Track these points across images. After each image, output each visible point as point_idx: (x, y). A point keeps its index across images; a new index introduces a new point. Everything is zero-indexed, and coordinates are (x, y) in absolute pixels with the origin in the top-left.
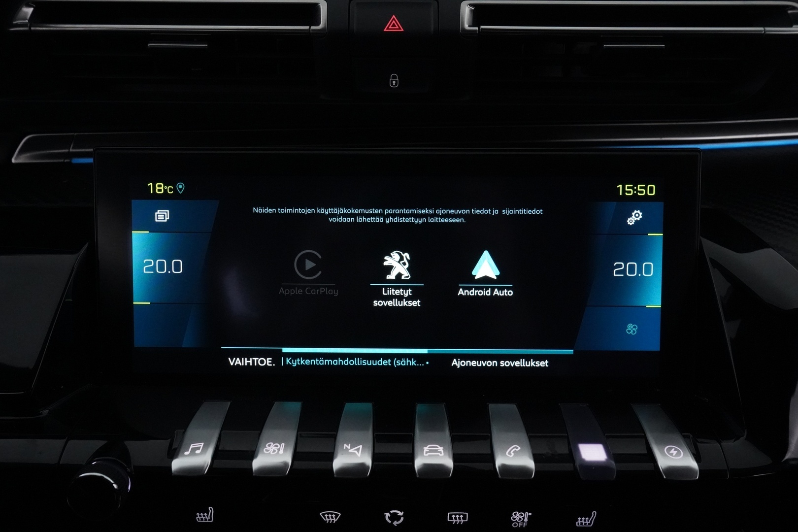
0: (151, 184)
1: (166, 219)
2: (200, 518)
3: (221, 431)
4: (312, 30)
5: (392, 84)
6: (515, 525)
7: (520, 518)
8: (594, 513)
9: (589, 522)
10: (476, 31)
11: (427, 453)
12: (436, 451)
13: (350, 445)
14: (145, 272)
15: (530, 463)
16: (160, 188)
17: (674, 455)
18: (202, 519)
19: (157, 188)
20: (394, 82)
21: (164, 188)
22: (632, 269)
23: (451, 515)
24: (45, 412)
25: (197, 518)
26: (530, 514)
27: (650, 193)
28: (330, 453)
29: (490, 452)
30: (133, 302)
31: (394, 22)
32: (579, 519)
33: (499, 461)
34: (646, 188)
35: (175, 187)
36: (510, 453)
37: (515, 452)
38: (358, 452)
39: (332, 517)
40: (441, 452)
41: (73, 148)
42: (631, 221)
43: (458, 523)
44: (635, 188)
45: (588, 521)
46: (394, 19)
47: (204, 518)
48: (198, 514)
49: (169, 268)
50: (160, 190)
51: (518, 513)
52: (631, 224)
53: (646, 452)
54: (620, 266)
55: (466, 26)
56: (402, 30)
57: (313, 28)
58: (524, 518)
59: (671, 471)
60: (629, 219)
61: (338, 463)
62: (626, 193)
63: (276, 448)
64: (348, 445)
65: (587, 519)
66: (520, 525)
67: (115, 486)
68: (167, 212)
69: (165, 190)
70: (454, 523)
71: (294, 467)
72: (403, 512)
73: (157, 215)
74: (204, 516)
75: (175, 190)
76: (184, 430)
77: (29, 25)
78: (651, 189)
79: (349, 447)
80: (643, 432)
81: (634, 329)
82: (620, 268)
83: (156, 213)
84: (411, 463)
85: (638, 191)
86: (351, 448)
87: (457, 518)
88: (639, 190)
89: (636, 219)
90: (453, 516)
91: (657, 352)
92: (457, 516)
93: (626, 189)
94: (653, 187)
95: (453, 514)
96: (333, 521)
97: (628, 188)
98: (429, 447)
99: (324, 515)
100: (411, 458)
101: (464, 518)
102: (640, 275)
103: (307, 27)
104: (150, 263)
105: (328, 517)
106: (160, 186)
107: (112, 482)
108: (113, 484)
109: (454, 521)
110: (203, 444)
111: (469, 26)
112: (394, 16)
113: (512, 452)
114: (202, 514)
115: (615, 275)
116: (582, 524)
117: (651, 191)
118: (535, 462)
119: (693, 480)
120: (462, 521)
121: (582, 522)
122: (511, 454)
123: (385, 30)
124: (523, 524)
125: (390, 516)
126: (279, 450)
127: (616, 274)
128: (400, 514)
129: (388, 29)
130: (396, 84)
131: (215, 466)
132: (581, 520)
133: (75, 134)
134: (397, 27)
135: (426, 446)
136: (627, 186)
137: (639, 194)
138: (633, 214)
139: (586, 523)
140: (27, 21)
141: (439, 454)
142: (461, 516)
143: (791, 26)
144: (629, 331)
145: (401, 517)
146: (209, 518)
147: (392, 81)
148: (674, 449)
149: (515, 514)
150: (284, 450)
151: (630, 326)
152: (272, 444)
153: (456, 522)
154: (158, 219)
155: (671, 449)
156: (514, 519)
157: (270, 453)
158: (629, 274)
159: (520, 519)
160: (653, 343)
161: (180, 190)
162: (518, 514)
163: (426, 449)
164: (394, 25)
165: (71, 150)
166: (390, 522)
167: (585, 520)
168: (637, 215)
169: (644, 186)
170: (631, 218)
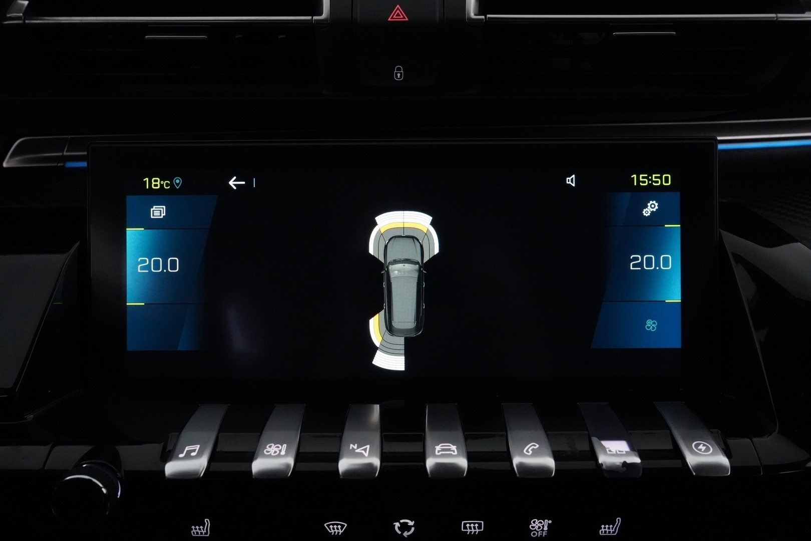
0: (147, 179)
1: (162, 215)
2: (195, 531)
3: (218, 434)
4: (315, 20)
5: (397, 76)
6: (534, 534)
7: (540, 526)
8: (619, 520)
9: (614, 530)
10: (482, 19)
11: (439, 452)
12: (449, 450)
13: (356, 445)
14: (139, 271)
15: (549, 462)
16: (156, 183)
17: (703, 450)
18: (197, 533)
19: (153, 183)
20: (399, 75)
21: (160, 183)
22: (649, 261)
23: (465, 524)
24: (30, 417)
25: (192, 532)
26: (550, 522)
27: (665, 183)
28: (335, 453)
29: (506, 450)
30: (126, 303)
31: (398, 11)
32: (603, 526)
33: (516, 461)
34: (661, 178)
35: (172, 182)
36: (527, 451)
37: (533, 450)
38: (366, 452)
39: (338, 529)
40: (454, 451)
41: (67, 152)
42: (647, 212)
43: (472, 533)
44: (650, 178)
45: (612, 529)
46: (398, 9)
47: (199, 532)
48: (193, 527)
49: (165, 266)
50: (156, 185)
51: (537, 520)
52: (647, 215)
53: (672, 448)
54: (637, 259)
55: (472, 15)
56: (407, 19)
57: (315, 18)
58: (543, 526)
59: (700, 468)
60: (645, 210)
61: (344, 465)
62: (641, 184)
63: (277, 450)
64: (354, 445)
65: (611, 526)
66: (539, 534)
67: (104, 491)
68: (163, 208)
69: (162, 186)
70: (468, 534)
71: (296, 469)
72: (413, 522)
73: (153, 211)
74: (200, 529)
75: (172, 185)
76: (178, 433)
77: (23, 18)
78: (667, 178)
79: (355, 447)
80: (669, 428)
81: (653, 325)
82: (637, 261)
83: (152, 209)
84: (423, 464)
85: (653, 181)
86: (358, 448)
87: (472, 527)
88: (654, 179)
89: (652, 210)
90: (468, 525)
91: (678, 349)
92: (472, 525)
93: (641, 179)
94: (668, 177)
95: (467, 523)
96: (338, 533)
97: (643, 178)
98: (441, 446)
99: (328, 526)
100: (423, 458)
101: (479, 527)
102: (658, 268)
103: (309, 18)
104: (145, 261)
105: (334, 529)
106: (156, 181)
107: (101, 485)
108: (101, 488)
109: (469, 530)
110: (199, 446)
111: (475, 15)
112: (398, 6)
113: (530, 450)
114: (197, 527)
115: (631, 268)
116: (605, 532)
117: (667, 181)
118: (556, 460)
119: (724, 476)
120: (477, 530)
121: (605, 530)
122: (529, 452)
123: (389, 20)
124: (543, 533)
125: (399, 526)
126: (280, 451)
127: (633, 267)
128: (411, 523)
129: (392, 18)
130: (401, 76)
131: (211, 469)
132: (605, 528)
133: (69, 137)
134: (402, 17)
135: (438, 445)
136: (641, 176)
137: (654, 184)
138: (649, 204)
139: (610, 532)
140: (21, 14)
141: (452, 453)
142: (477, 525)
143: (803, 13)
144: (649, 327)
145: (411, 527)
146: (205, 531)
147: (397, 73)
148: (702, 445)
149: (534, 522)
150: (285, 452)
151: (649, 323)
152: (273, 445)
153: (471, 532)
154: (153, 216)
155: (699, 444)
156: (533, 527)
157: (271, 454)
158: (646, 267)
159: (539, 528)
160: (674, 340)
161: (178, 184)
162: (537, 522)
163: (438, 448)
164: (398, 15)
165: (65, 154)
166: (399, 532)
167: (609, 528)
168: (653, 206)
169: (659, 175)
170: (647, 209)
